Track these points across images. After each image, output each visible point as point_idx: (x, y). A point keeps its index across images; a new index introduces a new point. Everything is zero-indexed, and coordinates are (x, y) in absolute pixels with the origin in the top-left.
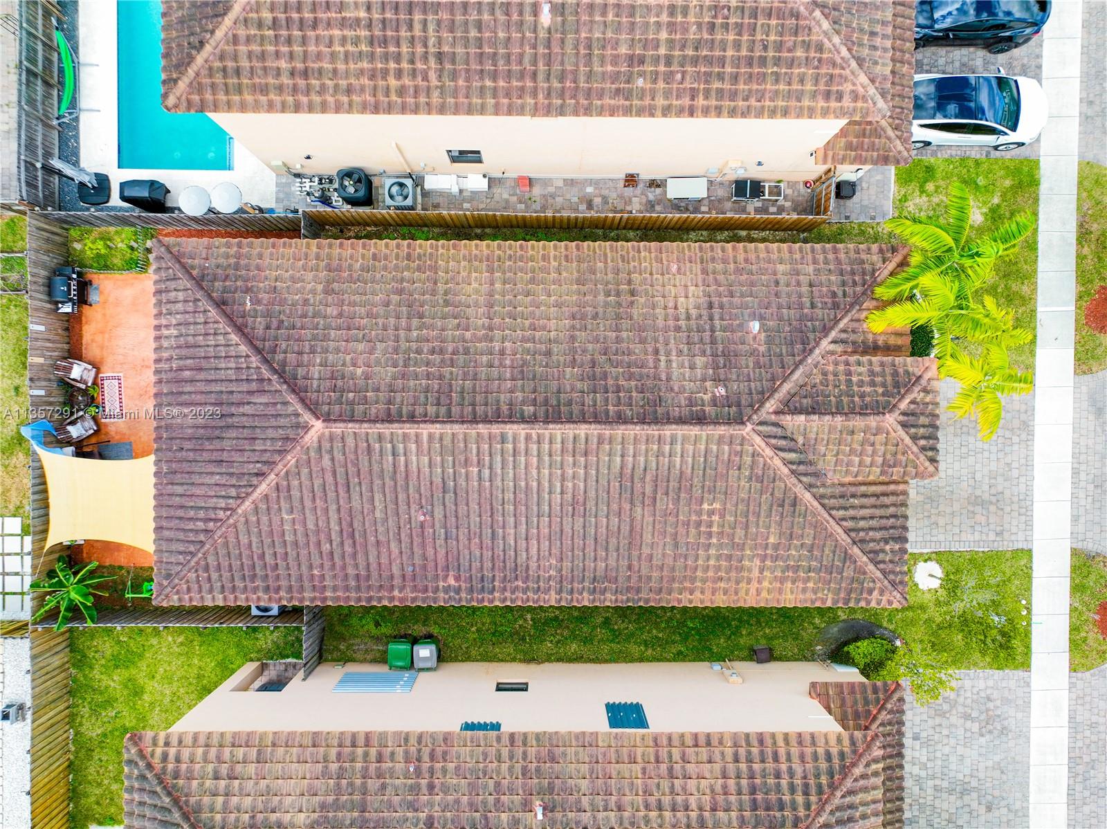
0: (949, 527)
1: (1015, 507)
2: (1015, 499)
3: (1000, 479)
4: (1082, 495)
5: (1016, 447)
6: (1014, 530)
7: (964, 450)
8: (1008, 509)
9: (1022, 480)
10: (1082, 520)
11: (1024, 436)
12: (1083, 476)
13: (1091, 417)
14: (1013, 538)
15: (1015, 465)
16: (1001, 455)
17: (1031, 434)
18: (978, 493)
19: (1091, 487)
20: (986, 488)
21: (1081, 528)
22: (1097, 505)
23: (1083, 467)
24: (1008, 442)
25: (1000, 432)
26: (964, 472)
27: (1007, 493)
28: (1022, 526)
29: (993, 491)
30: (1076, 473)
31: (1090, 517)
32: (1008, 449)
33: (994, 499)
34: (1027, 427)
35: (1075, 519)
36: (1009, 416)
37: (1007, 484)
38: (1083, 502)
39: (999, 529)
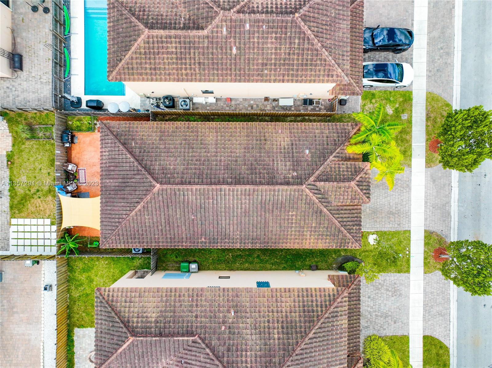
0: (381, 222)
1: (404, 215)
2: (405, 212)
3: (399, 205)
4: (428, 211)
5: (405, 194)
6: (404, 223)
7: (386, 195)
8: (402, 216)
9: (407, 205)
10: (428, 220)
11: (408, 190)
12: (428, 204)
13: (431, 183)
14: (404, 226)
15: (404, 200)
16: (399, 196)
17: (410, 189)
18: (391, 210)
19: (431, 208)
20: (394, 208)
21: (428, 223)
22: (434, 214)
23: (429, 201)
24: (402, 191)
25: (399, 188)
26: (386, 202)
27: (402, 210)
28: (407, 222)
29: (397, 209)
30: (426, 203)
31: (431, 218)
32: (402, 194)
33: (397, 212)
34: (409, 187)
35: (426, 219)
36: (402, 183)
37: (402, 207)
38: (428, 213)
39: (399, 223)
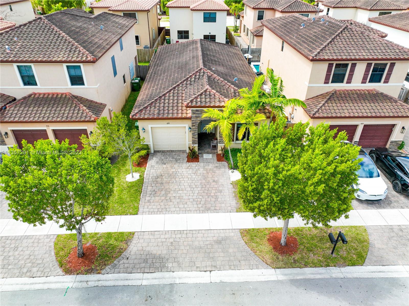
0: (155, 182)
1: (163, 207)
2: (167, 207)
3: (178, 200)
4: (167, 236)
5: (195, 206)
6: (150, 207)
7: (194, 186)
8: (162, 204)
9: (178, 209)
10: (151, 237)
11: (201, 209)
12: (179, 236)
13: (215, 238)
14: (146, 207)
15: (186, 206)
16: (191, 200)
17: (203, 212)
18: (172, 192)
19: (172, 240)
20: (174, 195)
21: (146, 237)
22: (160, 244)
23: (184, 236)
24: (199, 202)
25: (203, 200)
26: (183, 187)
27: (171, 203)
28: (152, 210)
29: (172, 198)
30: (181, 232)
31: (153, 241)
32: (195, 203)
33: (168, 198)
34: (207, 210)
35: (152, 233)
36: (213, 202)
37: (176, 203)
38: (162, 237)
39: (152, 201)
